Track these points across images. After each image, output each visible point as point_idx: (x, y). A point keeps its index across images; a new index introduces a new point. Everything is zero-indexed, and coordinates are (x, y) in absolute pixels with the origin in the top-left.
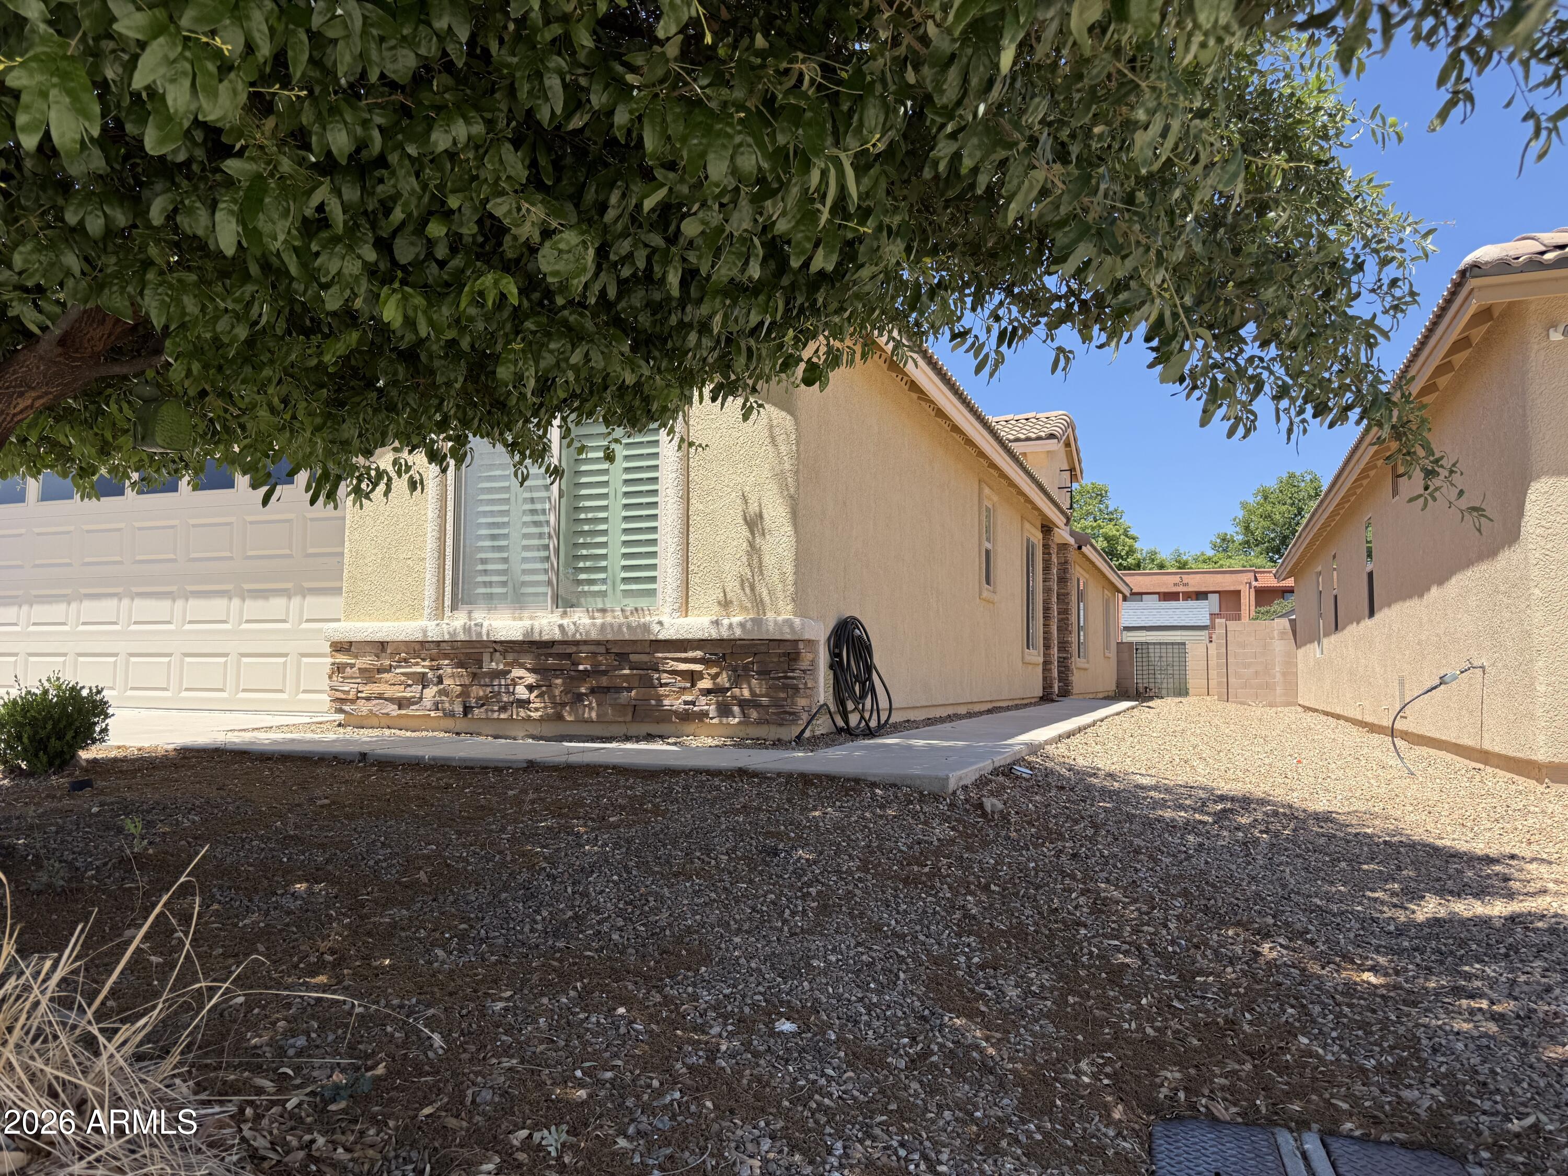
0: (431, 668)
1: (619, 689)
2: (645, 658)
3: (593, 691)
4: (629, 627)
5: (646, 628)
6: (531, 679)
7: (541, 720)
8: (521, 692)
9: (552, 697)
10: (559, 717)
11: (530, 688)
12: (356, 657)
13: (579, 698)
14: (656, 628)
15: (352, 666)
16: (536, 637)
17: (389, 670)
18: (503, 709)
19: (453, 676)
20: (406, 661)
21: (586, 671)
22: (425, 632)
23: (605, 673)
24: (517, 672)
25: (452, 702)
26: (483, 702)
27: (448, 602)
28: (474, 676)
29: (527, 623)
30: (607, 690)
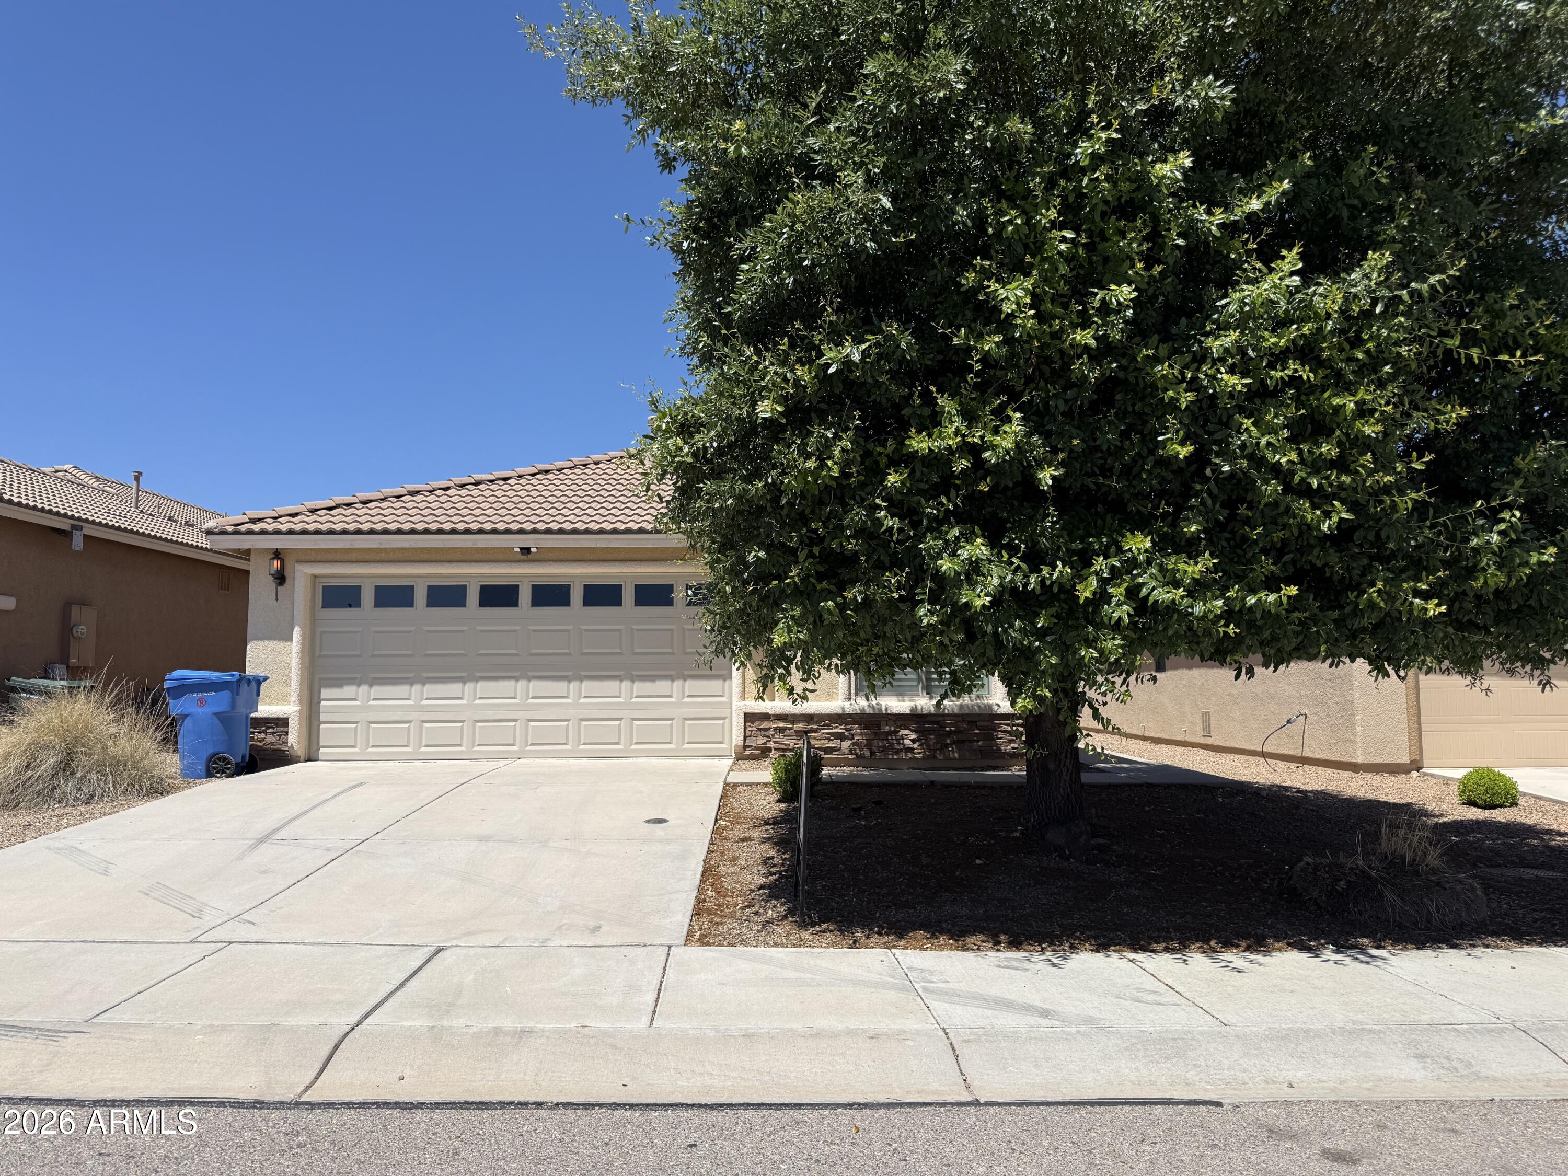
0: (847, 730)
1: (972, 741)
2: (986, 724)
3: (954, 742)
4: (979, 706)
5: (990, 706)
6: (913, 736)
7: (923, 758)
8: (907, 742)
9: (928, 747)
10: (934, 757)
11: (913, 741)
12: (792, 723)
13: (947, 746)
14: (996, 708)
15: (790, 729)
16: (919, 712)
17: (816, 731)
18: (897, 753)
19: (861, 734)
20: (828, 725)
21: (950, 731)
22: (843, 709)
23: (961, 732)
24: (904, 732)
25: (861, 750)
26: (883, 749)
27: (853, 691)
28: (876, 734)
29: (912, 704)
30: (963, 741)
